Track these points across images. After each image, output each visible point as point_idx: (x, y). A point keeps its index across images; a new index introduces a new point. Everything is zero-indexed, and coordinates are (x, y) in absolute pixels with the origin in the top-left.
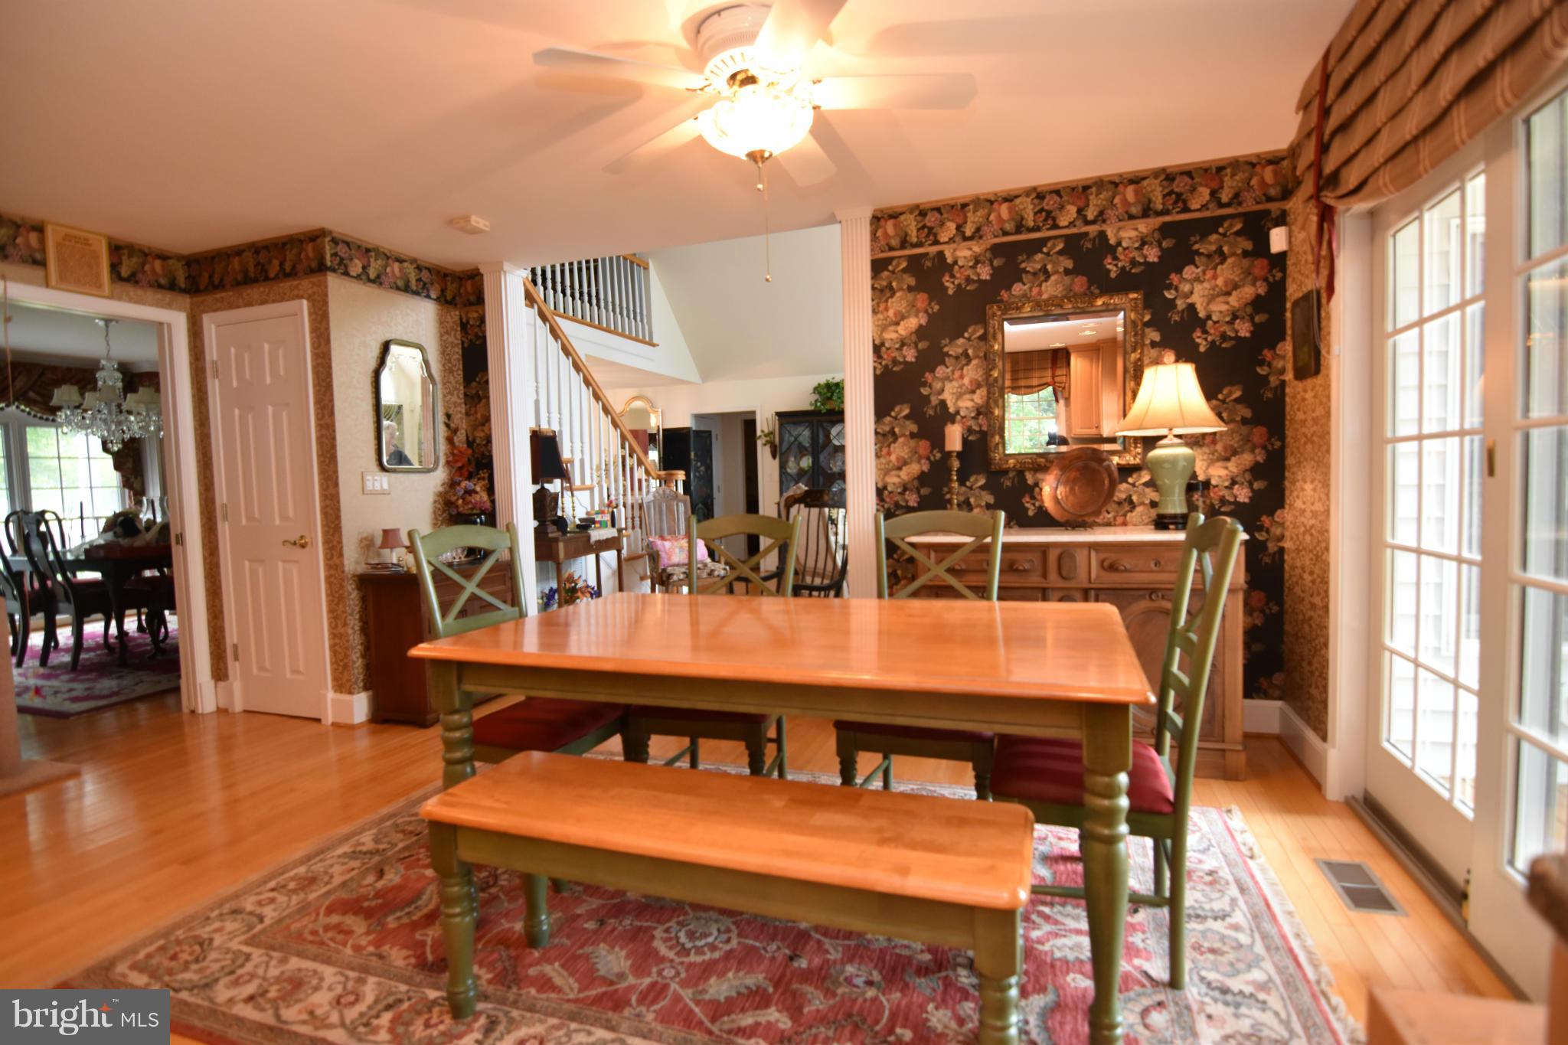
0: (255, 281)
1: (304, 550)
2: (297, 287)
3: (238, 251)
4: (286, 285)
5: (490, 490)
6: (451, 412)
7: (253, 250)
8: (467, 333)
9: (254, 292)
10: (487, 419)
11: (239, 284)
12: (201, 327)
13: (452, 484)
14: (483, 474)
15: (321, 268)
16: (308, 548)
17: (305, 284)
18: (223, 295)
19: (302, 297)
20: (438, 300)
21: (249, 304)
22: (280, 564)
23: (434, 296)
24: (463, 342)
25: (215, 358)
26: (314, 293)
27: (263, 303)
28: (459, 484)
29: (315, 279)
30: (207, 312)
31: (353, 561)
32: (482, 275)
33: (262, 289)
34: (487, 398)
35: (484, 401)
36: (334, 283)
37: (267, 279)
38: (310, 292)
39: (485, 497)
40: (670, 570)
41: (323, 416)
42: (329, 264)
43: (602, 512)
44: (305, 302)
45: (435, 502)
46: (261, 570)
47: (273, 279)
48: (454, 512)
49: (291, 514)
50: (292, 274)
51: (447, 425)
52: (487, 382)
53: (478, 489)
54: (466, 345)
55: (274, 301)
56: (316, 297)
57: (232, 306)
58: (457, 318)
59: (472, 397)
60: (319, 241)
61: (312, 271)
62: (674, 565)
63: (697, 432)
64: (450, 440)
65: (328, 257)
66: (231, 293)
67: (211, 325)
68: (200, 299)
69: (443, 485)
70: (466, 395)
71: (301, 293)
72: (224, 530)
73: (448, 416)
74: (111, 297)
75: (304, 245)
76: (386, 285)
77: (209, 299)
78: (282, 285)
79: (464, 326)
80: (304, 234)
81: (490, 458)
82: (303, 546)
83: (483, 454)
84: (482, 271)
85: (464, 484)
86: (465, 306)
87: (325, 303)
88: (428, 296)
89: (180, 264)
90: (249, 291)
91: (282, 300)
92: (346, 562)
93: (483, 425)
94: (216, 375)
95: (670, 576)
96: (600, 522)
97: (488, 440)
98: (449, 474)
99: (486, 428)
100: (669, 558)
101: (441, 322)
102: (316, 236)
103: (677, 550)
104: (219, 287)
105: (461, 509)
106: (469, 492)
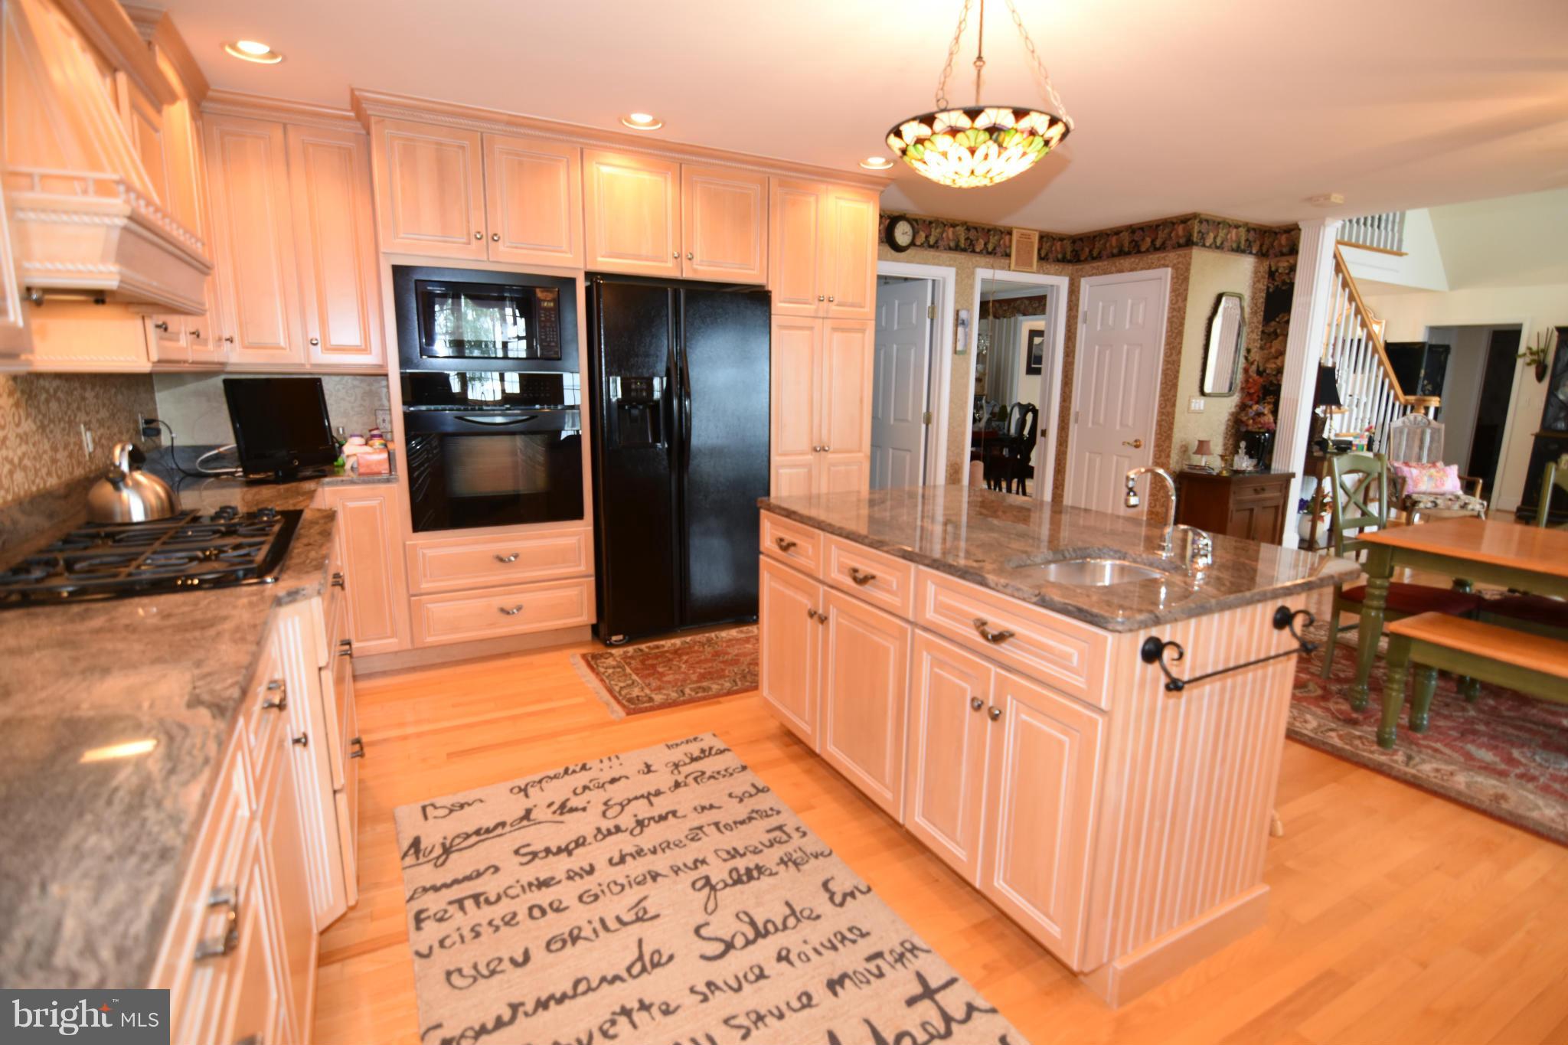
0: (1128, 253)
1: (1137, 450)
2: (1164, 258)
3: (1117, 232)
4: (1154, 257)
5: (1275, 412)
6: (1250, 347)
7: (1130, 231)
8: (1274, 279)
9: (1126, 262)
10: (1282, 353)
11: (1113, 256)
12: (1079, 287)
13: (1243, 407)
14: (1270, 399)
15: (1189, 243)
16: (1142, 448)
17: (1172, 256)
18: (1100, 264)
19: (1167, 266)
20: (1256, 255)
21: (1121, 271)
22: (1115, 458)
23: (1254, 251)
24: (1268, 288)
25: (1086, 309)
26: (1179, 263)
27: (1132, 270)
28: (1251, 407)
29: (1181, 252)
30: (1084, 276)
31: (1175, 461)
32: (1300, 230)
33: (1133, 260)
34: (1286, 335)
35: (1280, 338)
36: (1198, 255)
37: (1139, 252)
38: (1175, 261)
39: (1271, 419)
40: (1415, 496)
41: (1171, 354)
42: (1195, 240)
43: (1360, 436)
44: (1169, 270)
45: (1229, 420)
46: (1098, 460)
47: (1144, 252)
48: (1243, 429)
49: (1130, 423)
50: (1162, 248)
51: (1246, 358)
52: (1288, 322)
53: (1266, 412)
54: (1271, 290)
55: (1142, 269)
56: (1180, 266)
57: (1105, 273)
58: (1267, 268)
59: (1269, 335)
60: (1189, 223)
61: (1180, 246)
62: (1419, 493)
63: (1431, 347)
64: (1246, 370)
65: (1195, 235)
66: (1106, 263)
67: (1086, 284)
68: (1080, 267)
69: (1236, 406)
70: (1263, 332)
71: (1167, 262)
72: (1074, 430)
73: (1248, 351)
74: (1038, 272)
75: (1176, 226)
76: (1226, 249)
77: (1087, 267)
78: (1151, 256)
79: (1271, 274)
80: (1176, 217)
81: (1279, 386)
82: (1137, 447)
83: (1271, 383)
84: (1300, 227)
85: (1255, 407)
86: (1276, 256)
87: (1188, 270)
88: (1251, 253)
89: (1069, 243)
90: (1122, 261)
91: (1149, 268)
92: (1171, 462)
93: (1277, 358)
94: (1085, 321)
95: (1415, 503)
96: (1357, 446)
97: (1280, 371)
98: (1241, 398)
99: (1278, 362)
100: (1416, 485)
101: (1256, 272)
102: (1185, 220)
103: (1426, 478)
104: (1098, 258)
105: (1250, 428)
106: (1260, 414)
